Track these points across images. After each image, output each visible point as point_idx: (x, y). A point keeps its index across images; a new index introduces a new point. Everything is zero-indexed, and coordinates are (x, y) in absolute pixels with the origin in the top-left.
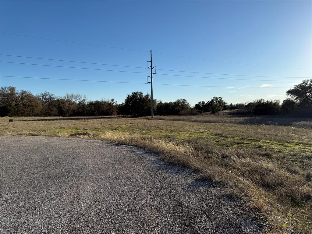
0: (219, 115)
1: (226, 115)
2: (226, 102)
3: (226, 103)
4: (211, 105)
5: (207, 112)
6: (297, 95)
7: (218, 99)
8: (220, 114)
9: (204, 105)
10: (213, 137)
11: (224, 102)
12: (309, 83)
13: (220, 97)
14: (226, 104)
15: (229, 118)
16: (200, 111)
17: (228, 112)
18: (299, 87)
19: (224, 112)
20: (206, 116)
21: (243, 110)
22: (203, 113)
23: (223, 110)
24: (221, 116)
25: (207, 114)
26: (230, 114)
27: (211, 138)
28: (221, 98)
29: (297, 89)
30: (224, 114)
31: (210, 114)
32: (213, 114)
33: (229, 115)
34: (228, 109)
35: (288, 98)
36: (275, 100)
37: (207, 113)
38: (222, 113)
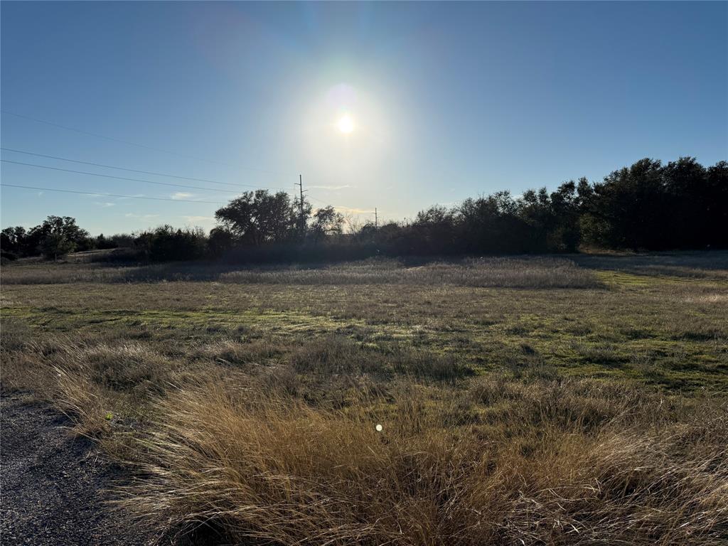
0: (66, 262)
1: (84, 263)
2: (87, 230)
3: (86, 234)
4: (44, 238)
5: (31, 255)
6: (235, 220)
7: (65, 223)
8: (69, 261)
9: (23, 236)
10: (34, 315)
11: (81, 231)
12: (253, 198)
13: (68, 218)
14: (87, 237)
15: (91, 271)
16: (11, 252)
17: (89, 257)
18: (236, 205)
19: (81, 257)
20: (28, 268)
21: (128, 250)
22: (19, 260)
23: (76, 251)
24: (72, 265)
25: (33, 262)
26: (95, 260)
27: (29, 319)
28: (70, 220)
29: (233, 208)
30: (79, 261)
31: (41, 261)
32: (49, 262)
33: (92, 264)
34: (92, 248)
35: (220, 225)
36: (195, 229)
37: (32, 258)
38: (75, 257)
